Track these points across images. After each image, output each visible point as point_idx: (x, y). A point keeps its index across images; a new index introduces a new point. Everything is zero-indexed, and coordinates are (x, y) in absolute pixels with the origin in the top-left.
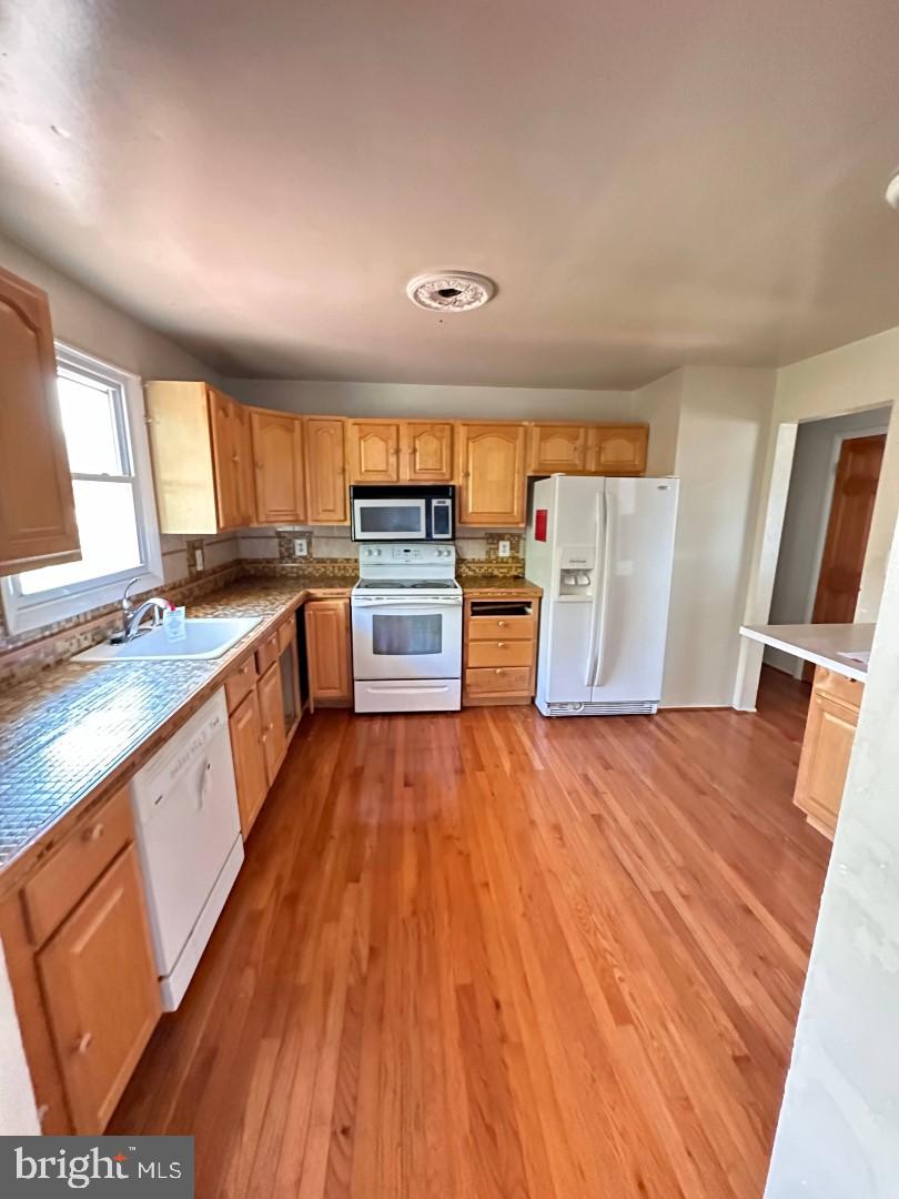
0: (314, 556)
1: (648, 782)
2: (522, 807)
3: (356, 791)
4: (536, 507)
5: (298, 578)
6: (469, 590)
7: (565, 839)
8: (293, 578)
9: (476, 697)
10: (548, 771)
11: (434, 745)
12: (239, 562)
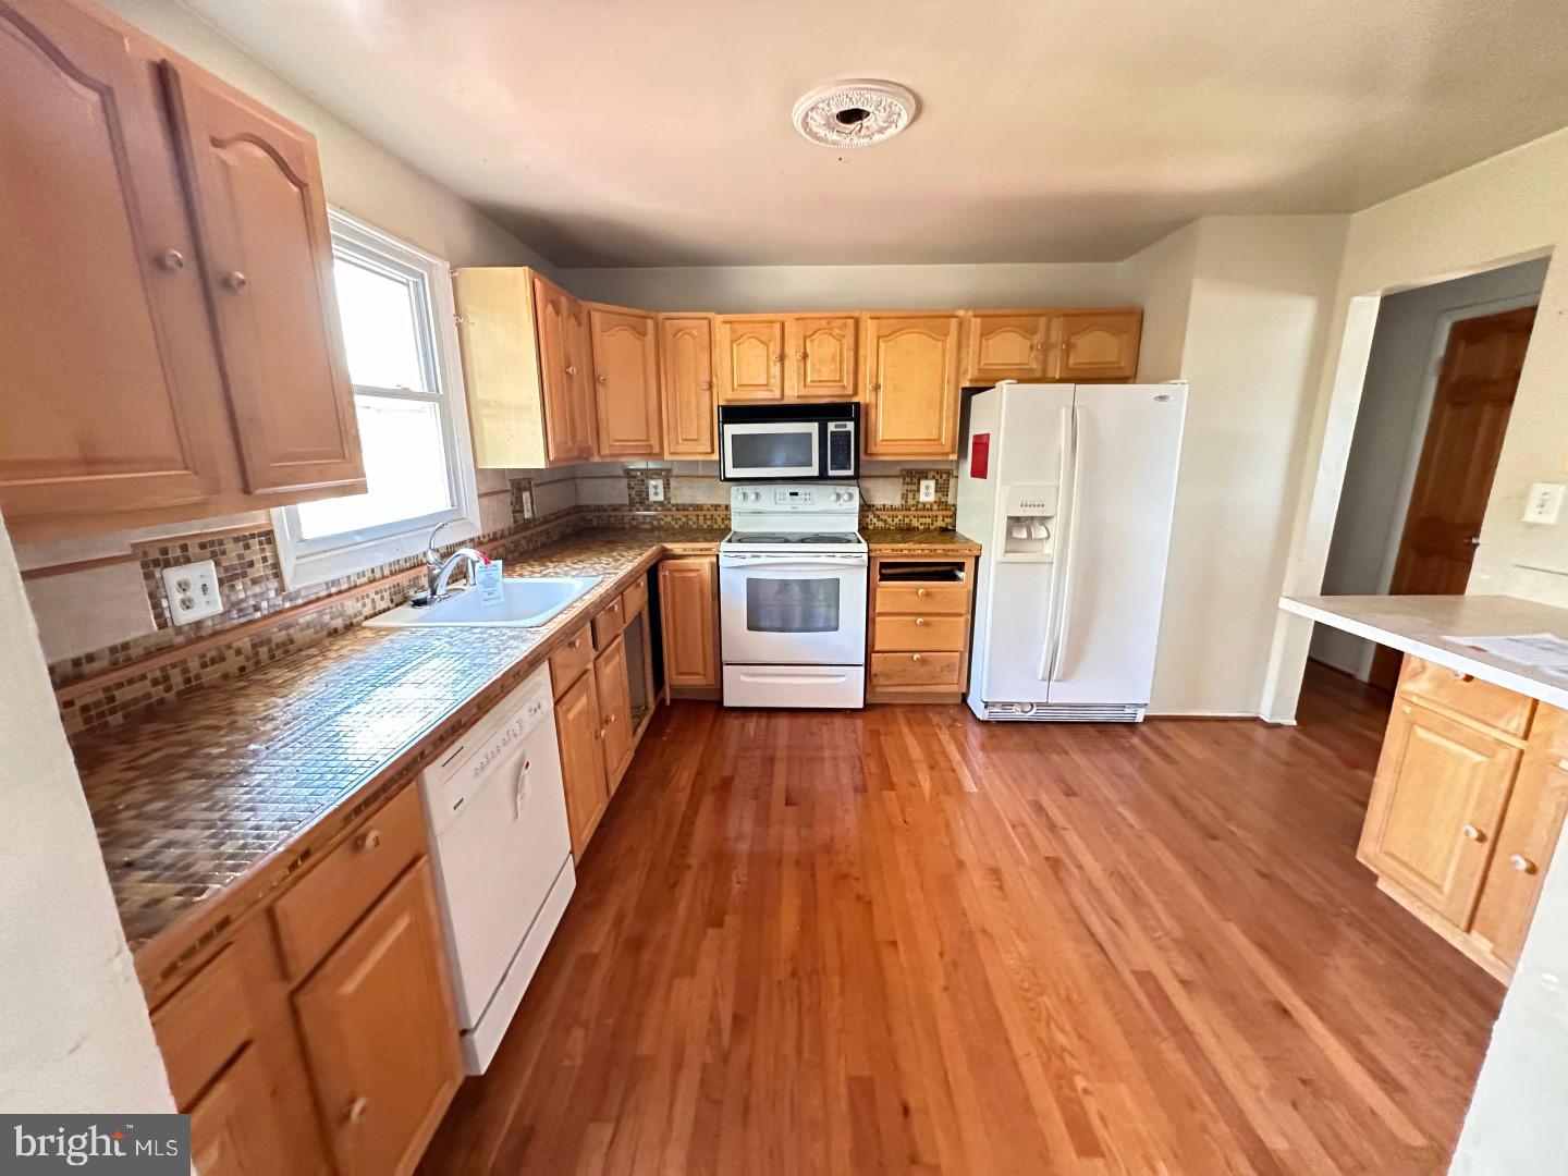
0: (673, 501)
1: (1130, 817)
2: (947, 842)
3: (722, 808)
4: (975, 429)
5: (653, 529)
6: (878, 546)
7: (1005, 886)
8: (646, 530)
9: (886, 689)
10: (984, 796)
11: (827, 753)
12: (578, 509)
